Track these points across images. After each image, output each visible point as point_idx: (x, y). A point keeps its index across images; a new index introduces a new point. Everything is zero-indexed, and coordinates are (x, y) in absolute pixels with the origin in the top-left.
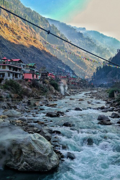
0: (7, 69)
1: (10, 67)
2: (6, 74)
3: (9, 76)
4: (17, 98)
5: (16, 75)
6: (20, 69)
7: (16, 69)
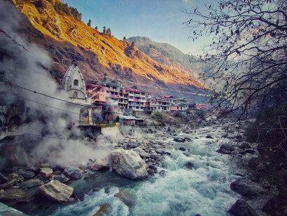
0: (158, 104)
1: (160, 103)
2: (157, 108)
3: (159, 108)
4: (160, 125)
5: (165, 108)
6: (168, 103)
7: (165, 103)
